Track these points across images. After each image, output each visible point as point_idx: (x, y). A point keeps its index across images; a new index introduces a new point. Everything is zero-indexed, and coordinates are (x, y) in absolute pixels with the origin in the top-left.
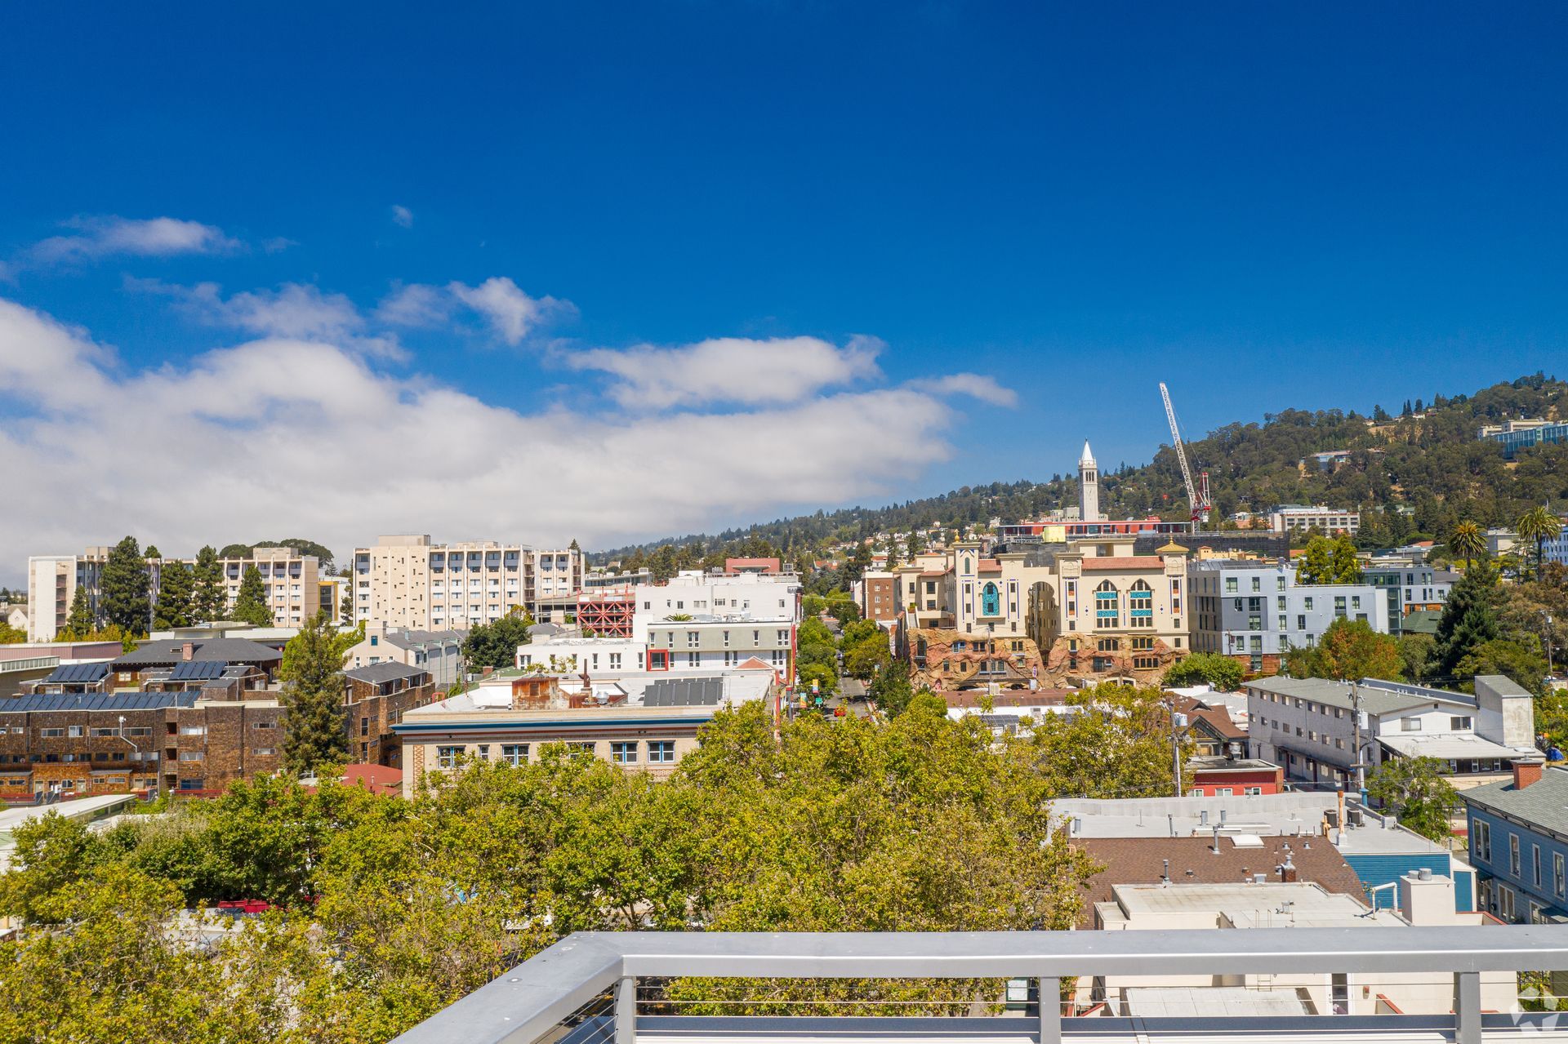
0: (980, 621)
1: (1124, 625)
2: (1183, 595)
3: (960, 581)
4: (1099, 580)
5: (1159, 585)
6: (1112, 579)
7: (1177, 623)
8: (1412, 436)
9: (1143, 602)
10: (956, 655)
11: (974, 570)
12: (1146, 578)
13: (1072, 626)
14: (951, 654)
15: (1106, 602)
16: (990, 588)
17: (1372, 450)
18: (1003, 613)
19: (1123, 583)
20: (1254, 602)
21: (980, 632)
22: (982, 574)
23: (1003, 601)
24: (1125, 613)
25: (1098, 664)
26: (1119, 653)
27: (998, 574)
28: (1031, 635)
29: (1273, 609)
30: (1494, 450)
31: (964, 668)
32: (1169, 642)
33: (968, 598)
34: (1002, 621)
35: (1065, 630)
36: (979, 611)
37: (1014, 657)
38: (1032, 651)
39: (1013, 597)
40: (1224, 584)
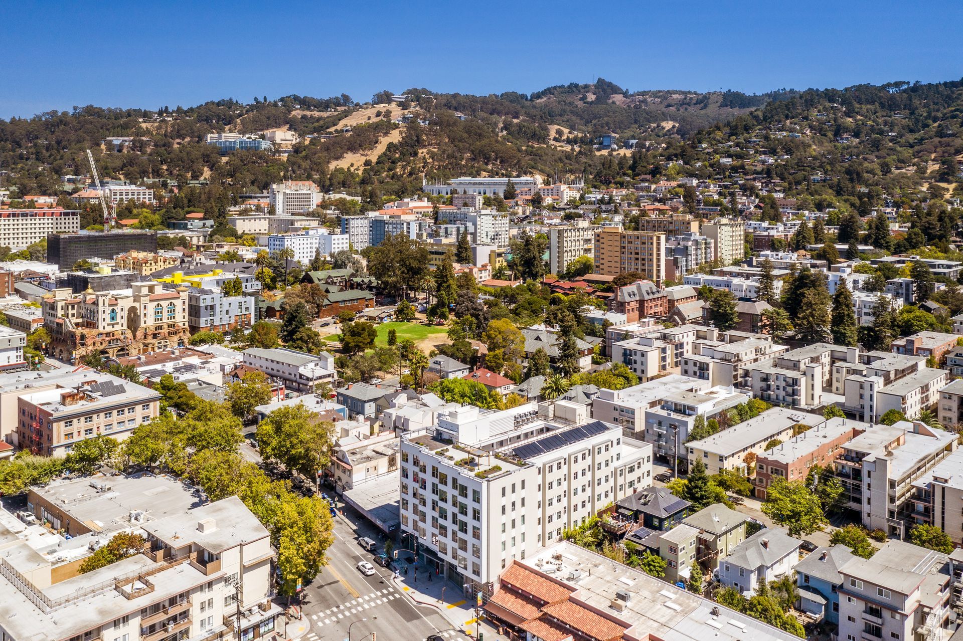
0: (109, 325)
1: (165, 320)
2: (186, 307)
3: (101, 308)
4: (156, 303)
5: (178, 303)
6: (161, 303)
7: (184, 317)
8: (166, 131)
9: (172, 311)
10: (99, 339)
11: (107, 303)
12: (173, 301)
13: (145, 322)
14: (97, 339)
15: (158, 312)
16: (113, 311)
17: (144, 138)
18: (118, 320)
19: (165, 304)
20: (212, 307)
21: (109, 329)
22: (110, 305)
23: (118, 315)
24: (165, 315)
25: (155, 336)
26: (163, 331)
27: (116, 305)
28: (129, 327)
29: (218, 309)
30: (216, 151)
31: (101, 344)
32: (181, 324)
33: (104, 316)
34: (118, 323)
35: (142, 325)
36: (108, 321)
37: (122, 337)
38: (129, 334)
39: (122, 314)
40: (201, 301)
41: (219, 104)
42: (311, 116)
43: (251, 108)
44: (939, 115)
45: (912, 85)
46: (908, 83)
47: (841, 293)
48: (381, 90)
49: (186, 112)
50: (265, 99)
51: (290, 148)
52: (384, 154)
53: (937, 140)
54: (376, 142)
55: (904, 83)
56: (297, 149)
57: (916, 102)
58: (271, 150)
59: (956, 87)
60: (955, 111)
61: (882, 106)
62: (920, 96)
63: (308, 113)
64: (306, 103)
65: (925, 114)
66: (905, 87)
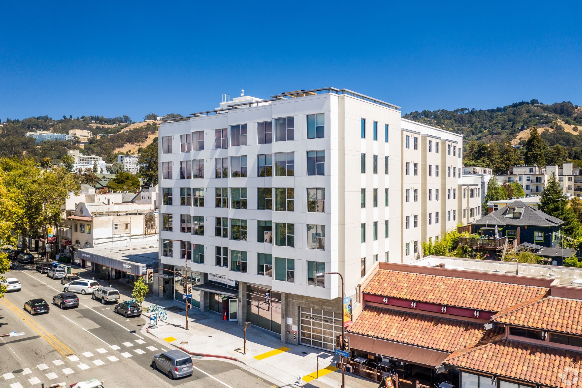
30: (32, 140)
41: (38, 119)
42: (103, 127)
43: (61, 121)
44: (488, 126)
45: (470, 111)
46: (468, 109)
47: (534, 138)
48: (150, 113)
49: (13, 122)
50: (71, 117)
51: (86, 141)
52: (152, 144)
53: (490, 136)
54: (147, 138)
55: (466, 109)
56: (91, 142)
57: (474, 119)
58: (72, 141)
59: (495, 112)
60: (496, 123)
61: (456, 121)
62: (476, 116)
63: (101, 126)
64: (99, 120)
65: (479, 126)
66: (467, 112)
